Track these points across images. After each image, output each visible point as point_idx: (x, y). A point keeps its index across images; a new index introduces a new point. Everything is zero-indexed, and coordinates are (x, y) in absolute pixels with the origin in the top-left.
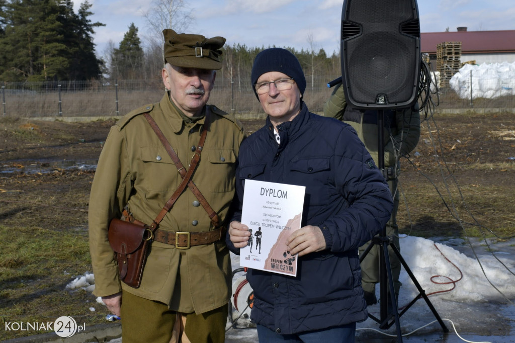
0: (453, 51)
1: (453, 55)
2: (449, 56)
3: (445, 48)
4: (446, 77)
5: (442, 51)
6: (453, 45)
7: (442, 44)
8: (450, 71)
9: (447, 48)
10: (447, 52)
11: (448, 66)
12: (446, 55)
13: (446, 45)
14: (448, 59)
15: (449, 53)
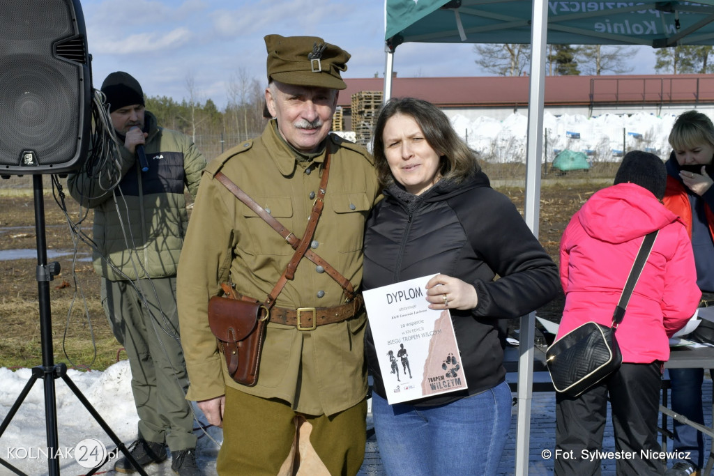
0: (372, 103)
1: (373, 110)
2: (367, 110)
3: (362, 99)
4: (363, 139)
5: (358, 104)
6: (372, 95)
7: (357, 95)
8: (367, 131)
9: (364, 100)
10: (364, 105)
11: (366, 124)
12: (363, 109)
13: (363, 95)
14: (365, 115)
15: (367, 107)
